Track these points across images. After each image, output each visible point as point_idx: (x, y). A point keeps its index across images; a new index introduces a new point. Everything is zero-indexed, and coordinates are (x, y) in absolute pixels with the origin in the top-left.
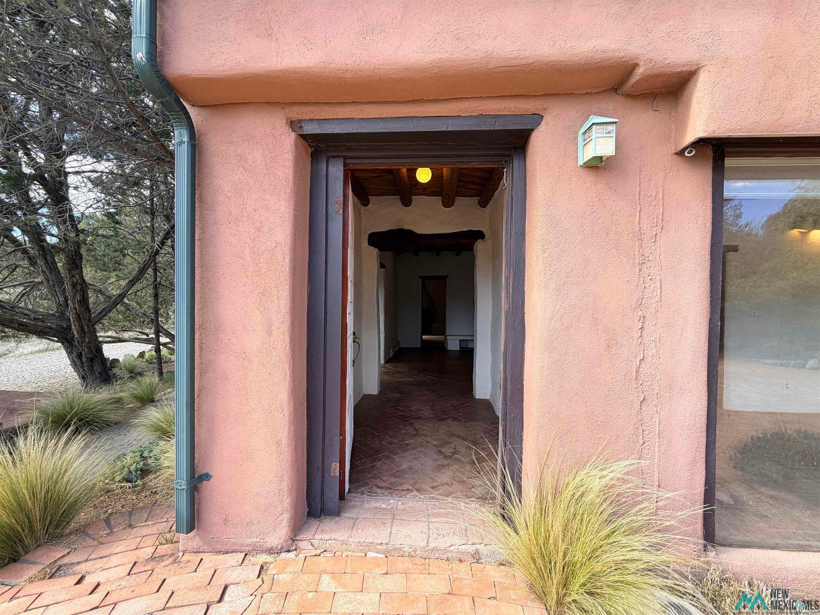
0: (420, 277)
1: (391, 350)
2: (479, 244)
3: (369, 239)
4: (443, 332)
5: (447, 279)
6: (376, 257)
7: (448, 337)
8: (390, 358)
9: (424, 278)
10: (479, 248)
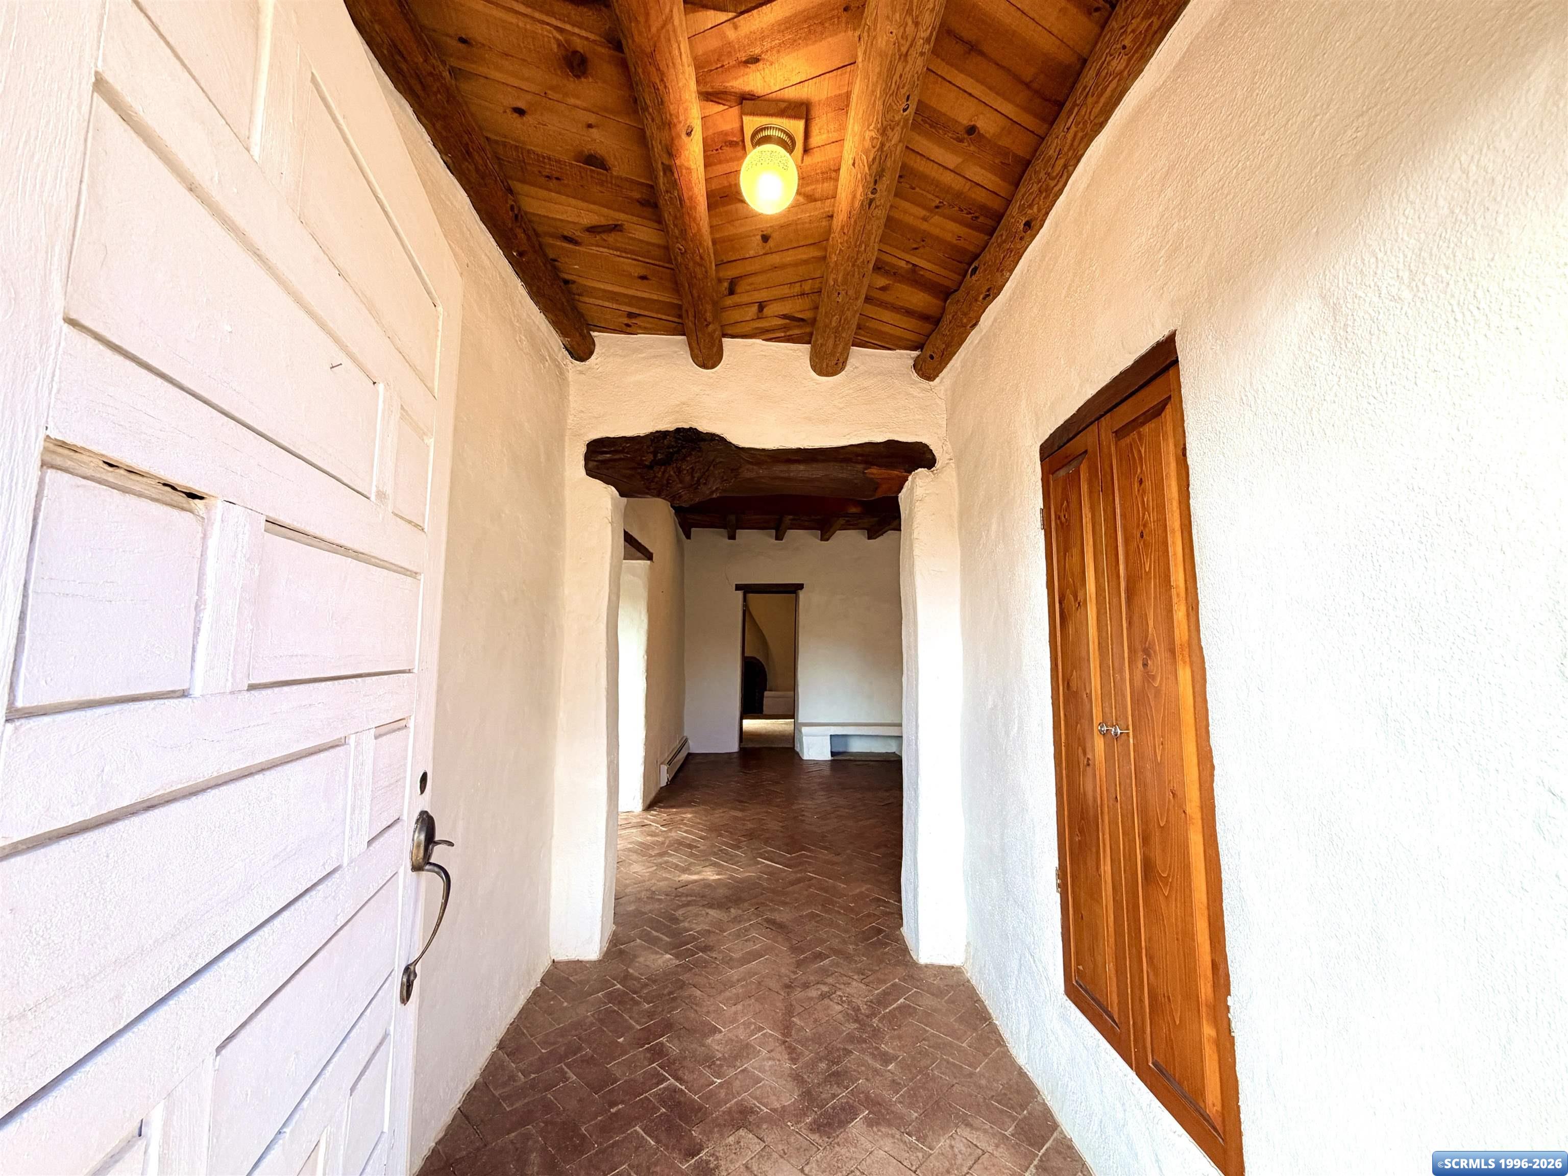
0: (738, 587)
1: (664, 768)
2: (919, 482)
3: (588, 458)
4: (790, 713)
5: (802, 594)
6: (609, 514)
7: (805, 730)
8: (661, 788)
9: (747, 589)
10: (919, 492)
